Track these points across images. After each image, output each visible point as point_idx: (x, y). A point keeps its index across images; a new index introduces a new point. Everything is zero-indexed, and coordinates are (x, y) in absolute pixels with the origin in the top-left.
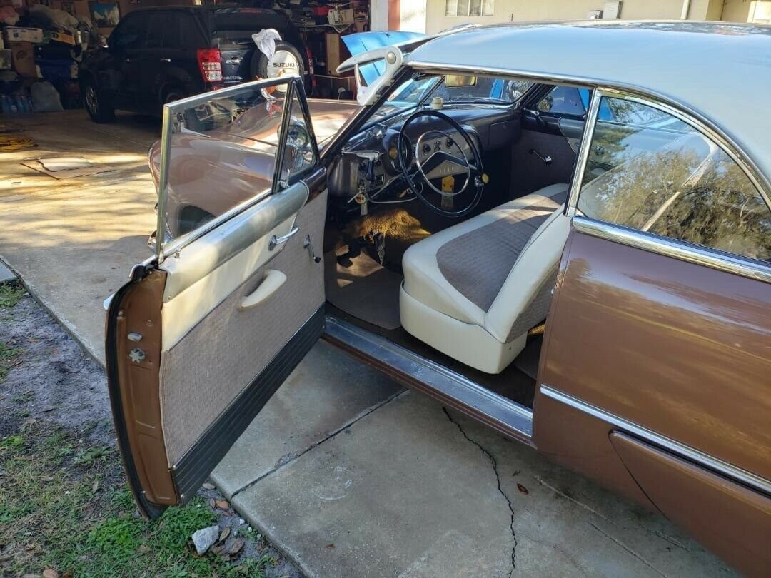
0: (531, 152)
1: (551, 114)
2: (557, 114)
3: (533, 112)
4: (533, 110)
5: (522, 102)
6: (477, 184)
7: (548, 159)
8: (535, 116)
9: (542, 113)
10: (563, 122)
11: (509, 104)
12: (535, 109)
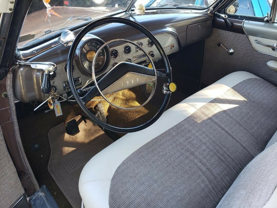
0: (219, 45)
1: (236, 17)
2: (241, 16)
3: (223, 16)
4: (222, 13)
5: (214, 8)
6: (165, 92)
7: (231, 51)
8: (224, 19)
9: (230, 16)
10: (247, 23)
11: (204, 9)
12: (225, 13)
